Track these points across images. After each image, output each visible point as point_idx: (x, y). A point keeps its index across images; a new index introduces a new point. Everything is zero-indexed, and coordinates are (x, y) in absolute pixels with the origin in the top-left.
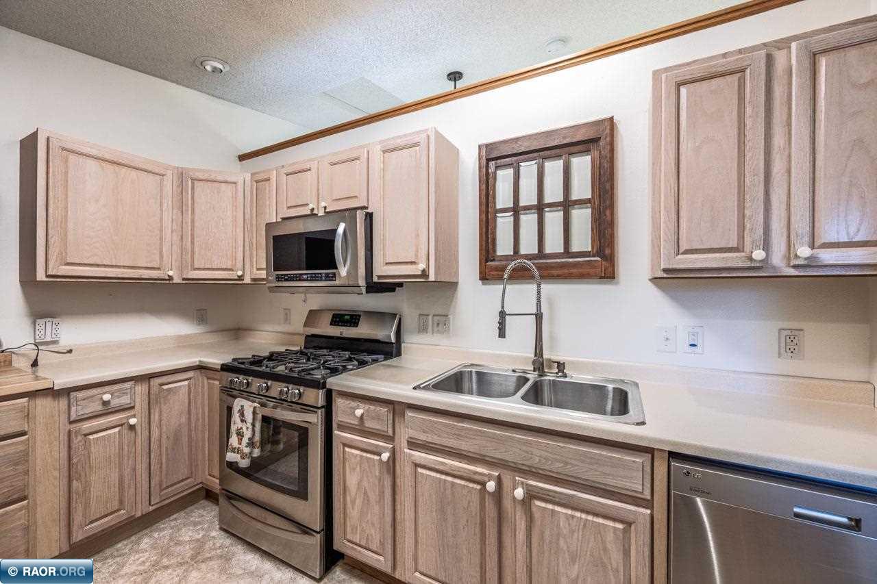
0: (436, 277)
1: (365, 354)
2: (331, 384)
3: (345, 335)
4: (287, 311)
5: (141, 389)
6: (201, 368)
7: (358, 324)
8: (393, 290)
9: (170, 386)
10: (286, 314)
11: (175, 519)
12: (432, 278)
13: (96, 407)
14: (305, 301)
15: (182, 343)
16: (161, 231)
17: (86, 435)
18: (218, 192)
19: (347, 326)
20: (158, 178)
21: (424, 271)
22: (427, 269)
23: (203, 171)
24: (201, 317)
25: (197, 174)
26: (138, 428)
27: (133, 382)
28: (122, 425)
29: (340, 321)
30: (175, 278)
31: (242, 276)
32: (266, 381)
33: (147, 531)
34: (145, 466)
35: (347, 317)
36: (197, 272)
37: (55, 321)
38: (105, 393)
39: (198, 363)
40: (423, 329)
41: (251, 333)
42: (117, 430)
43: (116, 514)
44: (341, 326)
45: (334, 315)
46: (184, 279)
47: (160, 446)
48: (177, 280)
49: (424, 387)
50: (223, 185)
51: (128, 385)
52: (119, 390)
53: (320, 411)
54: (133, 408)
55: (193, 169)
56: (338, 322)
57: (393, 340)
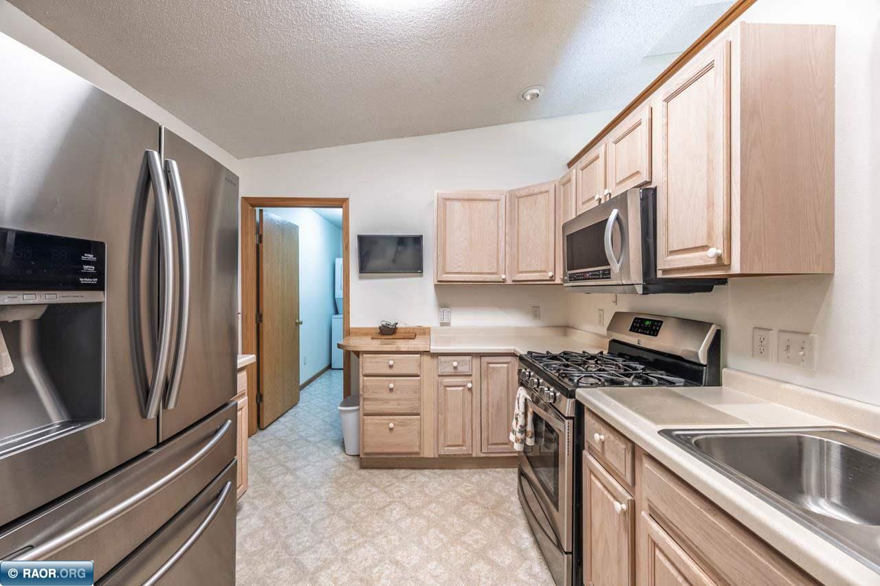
0: (742, 268)
1: (663, 372)
2: (580, 395)
3: (643, 345)
4: (601, 312)
5: (476, 362)
6: (513, 355)
7: (658, 331)
8: (709, 289)
9: (494, 365)
10: (600, 315)
11: (497, 472)
12: (736, 268)
13: (449, 370)
14: (616, 302)
15: (519, 334)
16: (498, 244)
17: (446, 386)
18: (536, 203)
19: (645, 334)
20: (496, 203)
21: (719, 258)
22: (725, 257)
23: (524, 188)
24: (536, 313)
25: (521, 192)
26: (474, 390)
27: (470, 357)
28: (464, 386)
29: (640, 327)
30: (507, 279)
31: (552, 276)
32: (539, 378)
33: (479, 470)
34: (479, 421)
35: (647, 323)
36: (520, 275)
37: (448, 310)
38: (455, 361)
39: (513, 352)
40: (760, 350)
41: (574, 330)
42: (461, 388)
43: (460, 448)
44: (641, 333)
45: (636, 318)
46: (514, 281)
47: (488, 410)
48: (509, 282)
49: (677, 435)
50: (539, 196)
51: (468, 358)
52: (462, 361)
53: (567, 421)
54: (470, 375)
55: (519, 189)
56: (638, 328)
57: (703, 360)
